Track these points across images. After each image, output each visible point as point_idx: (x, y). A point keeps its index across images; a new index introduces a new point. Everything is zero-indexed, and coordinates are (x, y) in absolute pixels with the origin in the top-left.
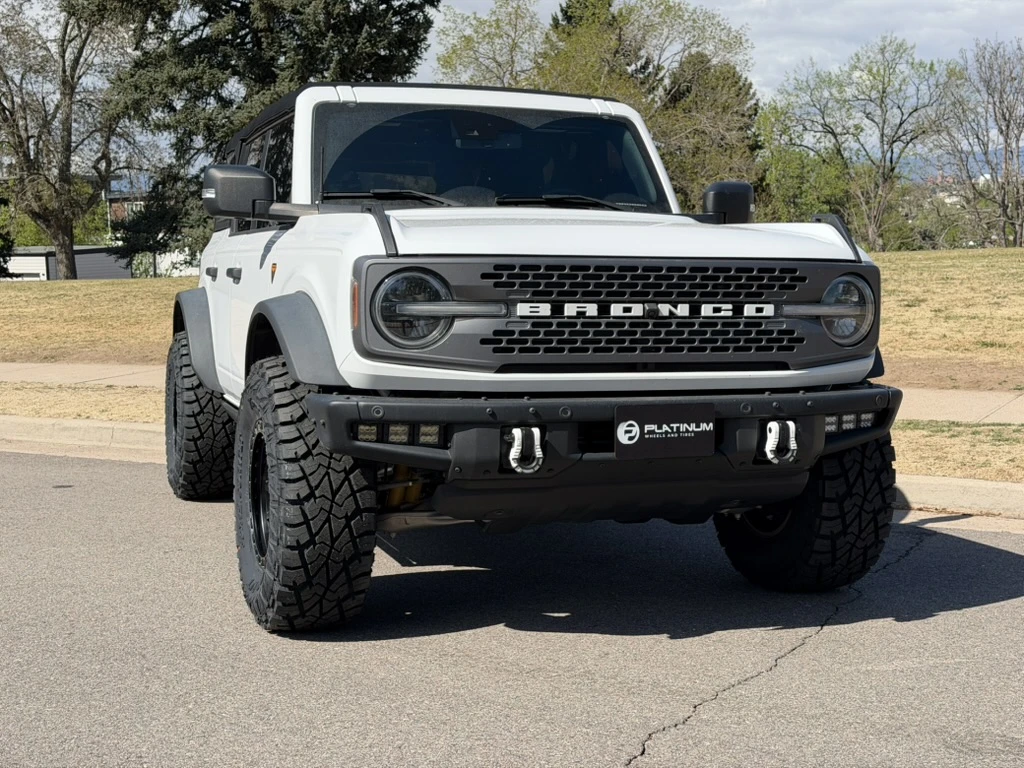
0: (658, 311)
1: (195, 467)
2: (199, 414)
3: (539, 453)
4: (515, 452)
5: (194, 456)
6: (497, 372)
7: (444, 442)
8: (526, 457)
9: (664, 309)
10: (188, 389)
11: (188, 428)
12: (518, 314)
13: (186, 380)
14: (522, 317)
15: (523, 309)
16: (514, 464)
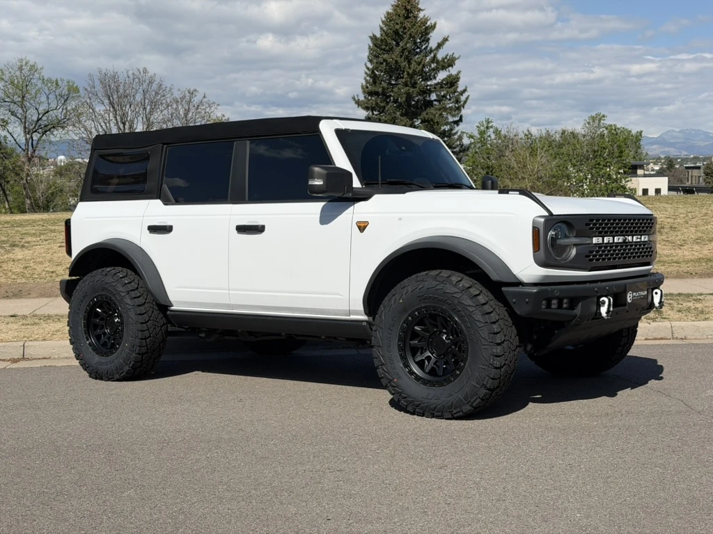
0: (626, 239)
1: (142, 357)
2: (148, 322)
3: (611, 309)
4: (604, 310)
5: (144, 349)
6: (590, 271)
7: (572, 306)
8: (608, 312)
9: (630, 238)
10: (138, 306)
11: (141, 331)
12: (594, 242)
13: (136, 300)
14: (595, 244)
15: (595, 240)
16: (604, 314)
